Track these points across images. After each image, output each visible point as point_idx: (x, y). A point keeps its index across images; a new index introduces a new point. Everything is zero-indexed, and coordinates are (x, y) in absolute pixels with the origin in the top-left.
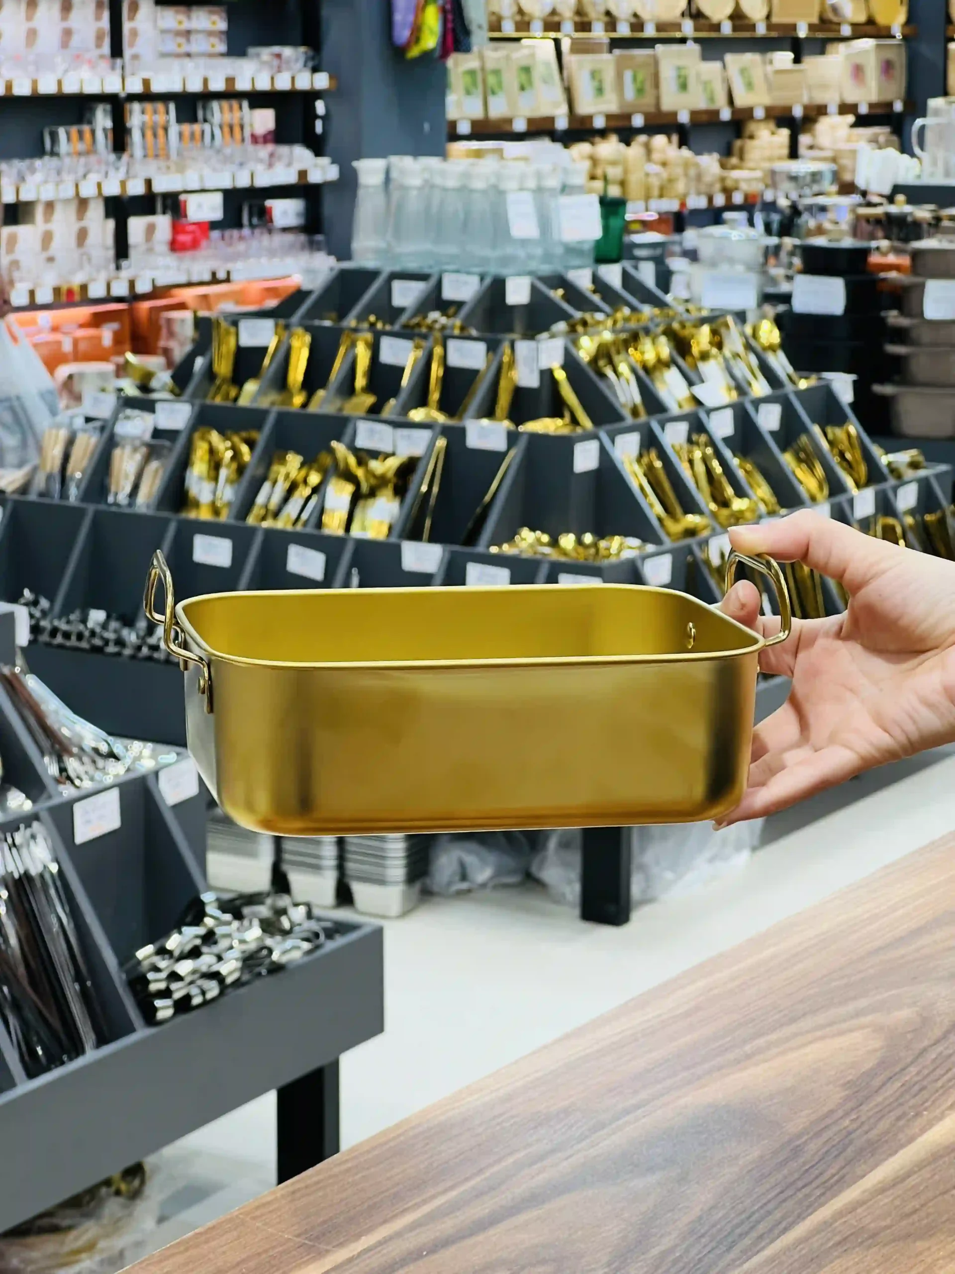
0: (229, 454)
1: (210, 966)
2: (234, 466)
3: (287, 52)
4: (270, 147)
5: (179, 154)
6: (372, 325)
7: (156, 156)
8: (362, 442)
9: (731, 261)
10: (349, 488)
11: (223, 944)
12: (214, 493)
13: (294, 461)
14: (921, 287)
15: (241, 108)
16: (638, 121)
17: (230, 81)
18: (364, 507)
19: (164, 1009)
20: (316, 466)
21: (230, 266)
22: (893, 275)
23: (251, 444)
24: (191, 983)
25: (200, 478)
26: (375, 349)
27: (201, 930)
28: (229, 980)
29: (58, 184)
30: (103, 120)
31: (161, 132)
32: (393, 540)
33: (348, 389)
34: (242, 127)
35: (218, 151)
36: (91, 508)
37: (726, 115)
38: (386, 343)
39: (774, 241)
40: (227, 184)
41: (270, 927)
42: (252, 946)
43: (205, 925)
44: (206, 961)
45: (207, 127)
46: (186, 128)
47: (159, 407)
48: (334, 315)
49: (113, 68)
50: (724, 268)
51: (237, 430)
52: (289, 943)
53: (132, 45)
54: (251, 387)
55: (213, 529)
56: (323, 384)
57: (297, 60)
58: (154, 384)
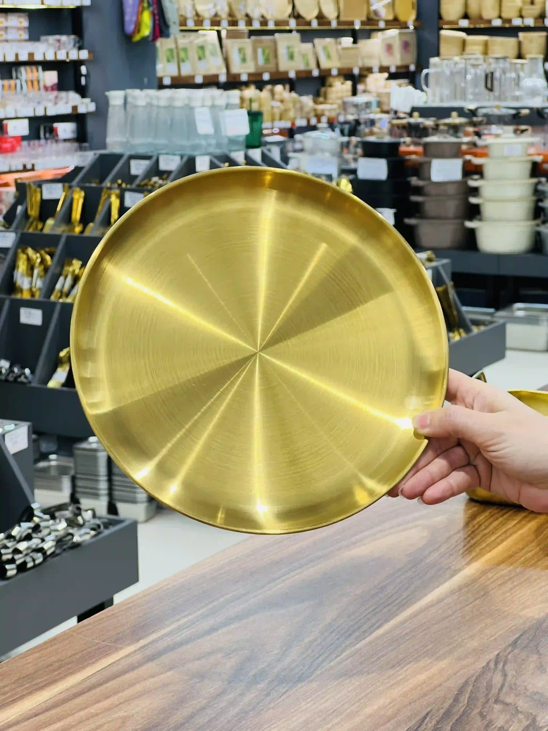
0: (39, 260)
1: (37, 545)
2: (42, 267)
3: (64, 38)
4: (55, 93)
5: (2, 97)
6: (120, 185)
9: (323, 151)
11: (45, 532)
12: (31, 283)
13: (77, 264)
14: (429, 163)
15: (37, 71)
16: (266, 77)
17: (31, 55)
19: (11, 570)
21: (34, 161)
22: (413, 157)
23: (52, 255)
24: (27, 555)
25: (22, 275)
26: (122, 198)
27: (31, 525)
28: (49, 553)
33: (107, 221)
34: (38, 82)
35: (25, 95)
37: (316, 73)
38: (128, 196)
39: (345, 139)
40: (31, 114)
41: (72, 523)
42: (61, 533)
43: (34, 521)
44: (35, 542)
45: (18, 81)
46: (6, 82)
48: (97, 181)
50: (319, 155)
51: (43, 247)
52: (83, 531)
54: (50, 222)
55: (31, 304)
56: (92, 220)
57: (69, 43)
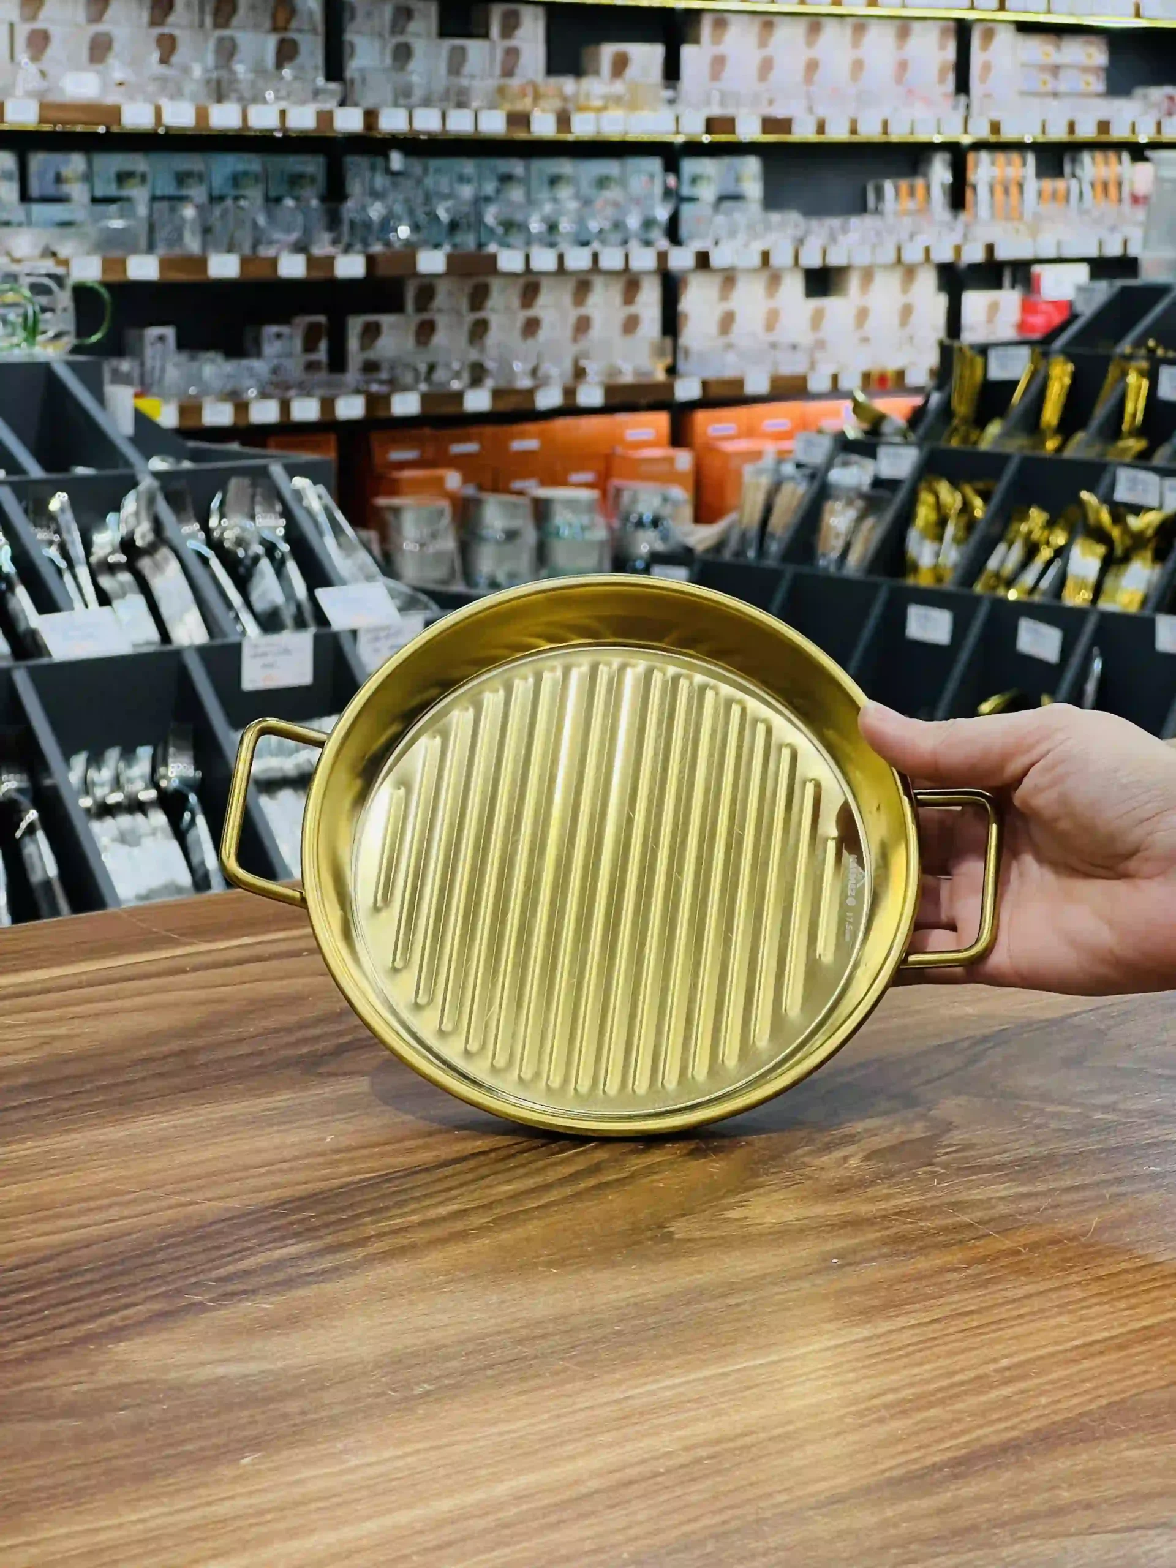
2: (964, 519)
5: (1037, 217)
6: (1151, 352)
7: (1008, 218)
8: (1121, 494)
10: (1101, 550)
12: (937, 555)
13: (1037, 517)
15: (1119, 161)
17: (1104, 126)
18: (1117, 576)
20: (1062, 521)
23: (986, 496)
25: (924, 535)
26: (1153, 378)
29: (874, 247)
30: (940, 172)
31: (1014, 190)
32: (1147, 613)
33: (1113, 430)
34: (1120, 185)
35: (1083, 212)
36: (790, 570)
38: (1166, 374)
40: (1093, 252)
45: (1074, 183)
46: (1048, 184)
47: (883, 452)
48: (1107, 341)
49: (955, 107)
51: (970, 479)
53: (983, 79)
54: (994, 429)
55: (932, 598)
58: (886, 428)
